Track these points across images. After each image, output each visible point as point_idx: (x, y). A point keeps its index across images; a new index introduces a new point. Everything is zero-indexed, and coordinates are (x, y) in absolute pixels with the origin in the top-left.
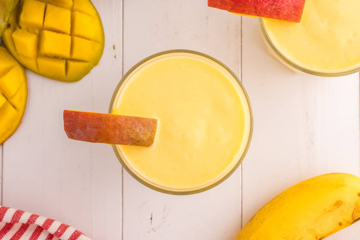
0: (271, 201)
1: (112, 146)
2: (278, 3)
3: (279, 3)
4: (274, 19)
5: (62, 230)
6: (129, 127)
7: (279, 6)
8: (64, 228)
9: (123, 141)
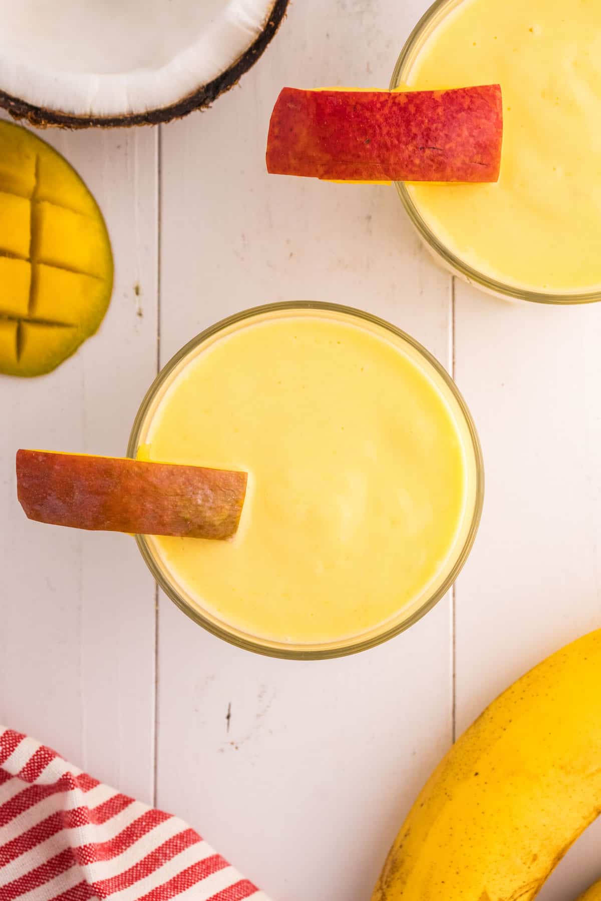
0: (528, 674)
1: (137, 539)
2: (436, 141)
3: (439, 142)
4: (433, 181)
5: (8, 746)
6: (179, 491)
7: (441, 150)
8: (12, 740)
9: (164, 525)
